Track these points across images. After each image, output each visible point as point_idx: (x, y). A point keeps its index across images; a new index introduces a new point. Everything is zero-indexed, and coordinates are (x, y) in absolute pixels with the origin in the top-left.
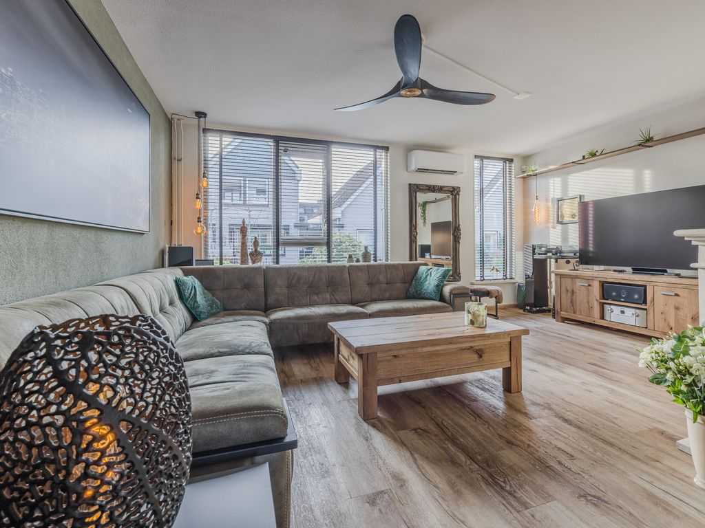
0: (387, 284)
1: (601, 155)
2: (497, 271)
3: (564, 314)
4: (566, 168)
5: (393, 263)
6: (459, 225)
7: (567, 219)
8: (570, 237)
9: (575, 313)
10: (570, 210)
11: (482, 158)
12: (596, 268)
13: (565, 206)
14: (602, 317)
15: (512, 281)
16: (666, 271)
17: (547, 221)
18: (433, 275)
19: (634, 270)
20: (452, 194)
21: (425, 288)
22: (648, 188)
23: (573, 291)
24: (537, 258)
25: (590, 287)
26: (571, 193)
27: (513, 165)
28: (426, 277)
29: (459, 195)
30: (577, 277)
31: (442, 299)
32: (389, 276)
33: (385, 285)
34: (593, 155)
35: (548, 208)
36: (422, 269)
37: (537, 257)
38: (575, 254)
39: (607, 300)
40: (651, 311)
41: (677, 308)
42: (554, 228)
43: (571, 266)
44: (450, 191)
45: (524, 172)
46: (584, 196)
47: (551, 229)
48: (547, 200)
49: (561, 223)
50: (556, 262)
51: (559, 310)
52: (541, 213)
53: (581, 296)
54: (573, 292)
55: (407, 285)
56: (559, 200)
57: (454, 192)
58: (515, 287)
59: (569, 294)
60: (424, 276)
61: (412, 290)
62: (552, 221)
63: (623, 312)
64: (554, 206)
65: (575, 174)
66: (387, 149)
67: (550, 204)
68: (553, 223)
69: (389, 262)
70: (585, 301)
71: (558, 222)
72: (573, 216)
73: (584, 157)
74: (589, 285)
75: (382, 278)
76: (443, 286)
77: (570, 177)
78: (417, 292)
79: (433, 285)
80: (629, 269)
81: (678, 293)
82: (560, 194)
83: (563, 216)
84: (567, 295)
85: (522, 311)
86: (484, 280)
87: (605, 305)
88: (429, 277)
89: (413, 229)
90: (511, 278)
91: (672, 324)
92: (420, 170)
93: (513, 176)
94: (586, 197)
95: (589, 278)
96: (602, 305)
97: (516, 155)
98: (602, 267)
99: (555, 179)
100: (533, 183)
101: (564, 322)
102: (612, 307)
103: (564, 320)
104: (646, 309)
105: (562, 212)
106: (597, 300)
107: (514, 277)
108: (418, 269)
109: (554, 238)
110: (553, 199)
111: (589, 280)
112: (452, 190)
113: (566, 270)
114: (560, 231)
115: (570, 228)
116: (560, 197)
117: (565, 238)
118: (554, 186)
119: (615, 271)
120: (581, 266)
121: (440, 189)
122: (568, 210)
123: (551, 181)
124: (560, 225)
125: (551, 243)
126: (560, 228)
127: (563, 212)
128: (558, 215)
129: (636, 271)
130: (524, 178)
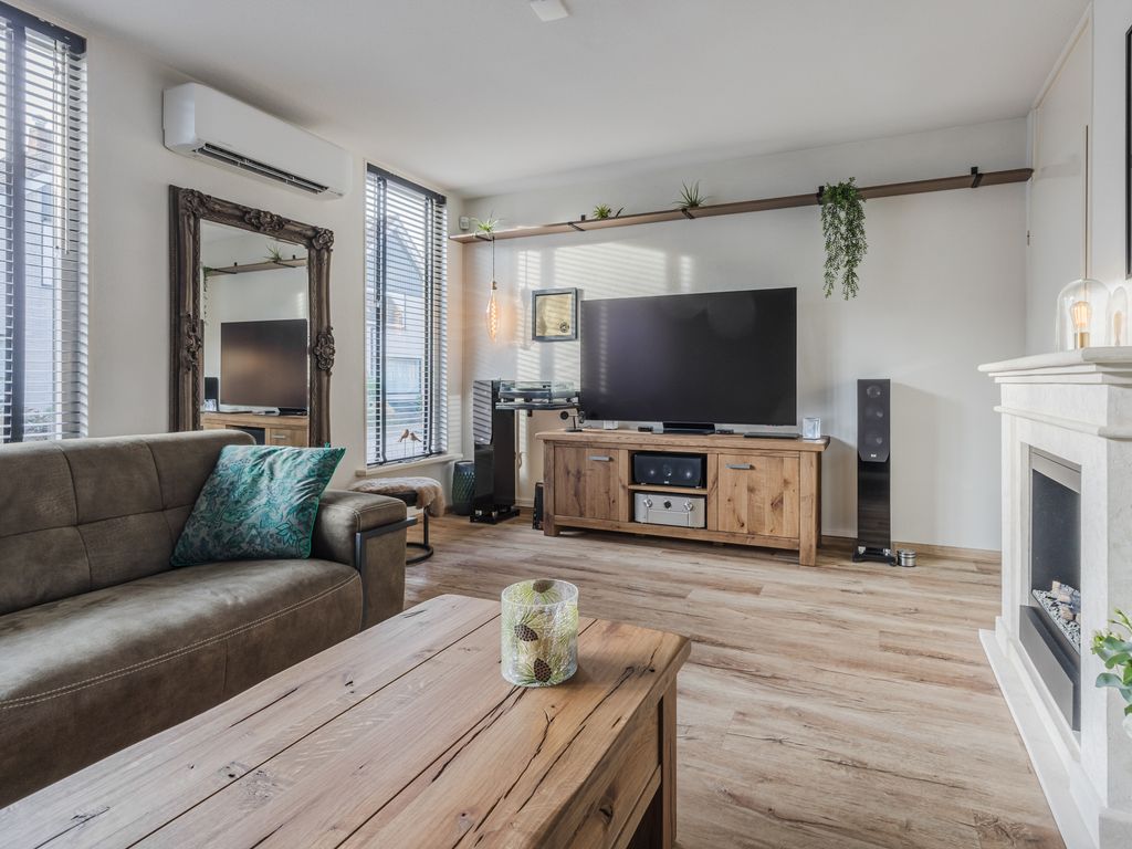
0: (78, 524)
1: (617, 217)
2: (414, 438)
3: (561, 519)
4: (549, 233)
5: (104, 440)
6: (329, 329)
7: (551, 332)
8: (557, 366)
9: (582, 514)
10: (558, 314)
11: (382, 176)
12: (608, 424)
13: (548, 308)
14: (632, 518)
15: (441, 458)
16: (713, 428)
17: (513, 335)
18: (279, 474)
19: (666, 426)
20: (310, 246)
21: (253, 519)
22: (687, 287)
23: (579, 472)
24: (504, 407)
25: (611, 464)
26: (560, 283)
27: (445, 212)
28: (255, 481)
29: (329, 251)
30: (588, 444)
31: (320, 547)
32: (87, 492)
33: (69, 532)
34: (603, 215)
35: (513, 309)
36: (236, 456)
37: (501, 405)
38: (569, 400)
39: (639, 484)
40: (712, 500)
41: (751, 490)
42: (525, 348)
43: (568, 423)
44: (305, 236)
45: (464, 231)
46: (582, 290)
47: (520, 350)
48: (512, 292)
49: (541, 339)
50: (530, 415)
51: (551, 513)
52: (501, 318)
53: (593, 483)
54: (579, 475)
55: (172, 517)
56: (536, 295)
57: (318, 242)
58: (448, 470)
59: (572, 479)
60: (247, 478)
61: (196, 533)
62: (521, 334)
63: (668, 505)
64: (526, 307)
65: (567, 249)
66: (76, 45)
67: (518, 301)
68: (525, 338)
69: (85, 438)
70: (602, 490)
71: (535, 338)
72: (564, 327)
73: (583, 217)
74: (611, 460)
75: (48, 505)
76: (321, 509)
77: (556, 253)
78: (218, 536)
79: (283, 509)
80: (658, 426)
81: (754, 464)
82: (538, 283)
83: (544, 327)
84: (568, 480)
85: (466, 521)
86: (385, 461)
87: (636, 494)
88: (264, 481)
89: (186, 327)
90: (440, 453)
91: (744, 518)
92: (212, 151)
93: (445, 234)
94: (586, 294)
95: (610, 446)
96: (632, 495)
97: (453, 191)
98: (616, 424)
99: (529, 253)
100: (485, 254)
101: (558, 535)
102: (651, 497)
103: (559, 531)
104: (705, 496)
105: (542, 318)
106: (624, 487)
107: (444, 448)
108: (218, 455)
109: (526, 370)
110: (524, 292)
111: (609, 448)
112: (310, 233)
113: (560, 430)
114: (537, 355)
115: (556, 349)
116: (539, 289)
117: (547, 368)
118: (527, 268)
119: (641, 429)
120: (586, 422)
121: (277, 226)
122: (554, 315)
123: (521, 255)
124: (537, 344)
125: (520, 379)
126: (538, 350)
127: (546, 319)
128: (534, 323)
129: (671, 428)
130: (465, 242)
